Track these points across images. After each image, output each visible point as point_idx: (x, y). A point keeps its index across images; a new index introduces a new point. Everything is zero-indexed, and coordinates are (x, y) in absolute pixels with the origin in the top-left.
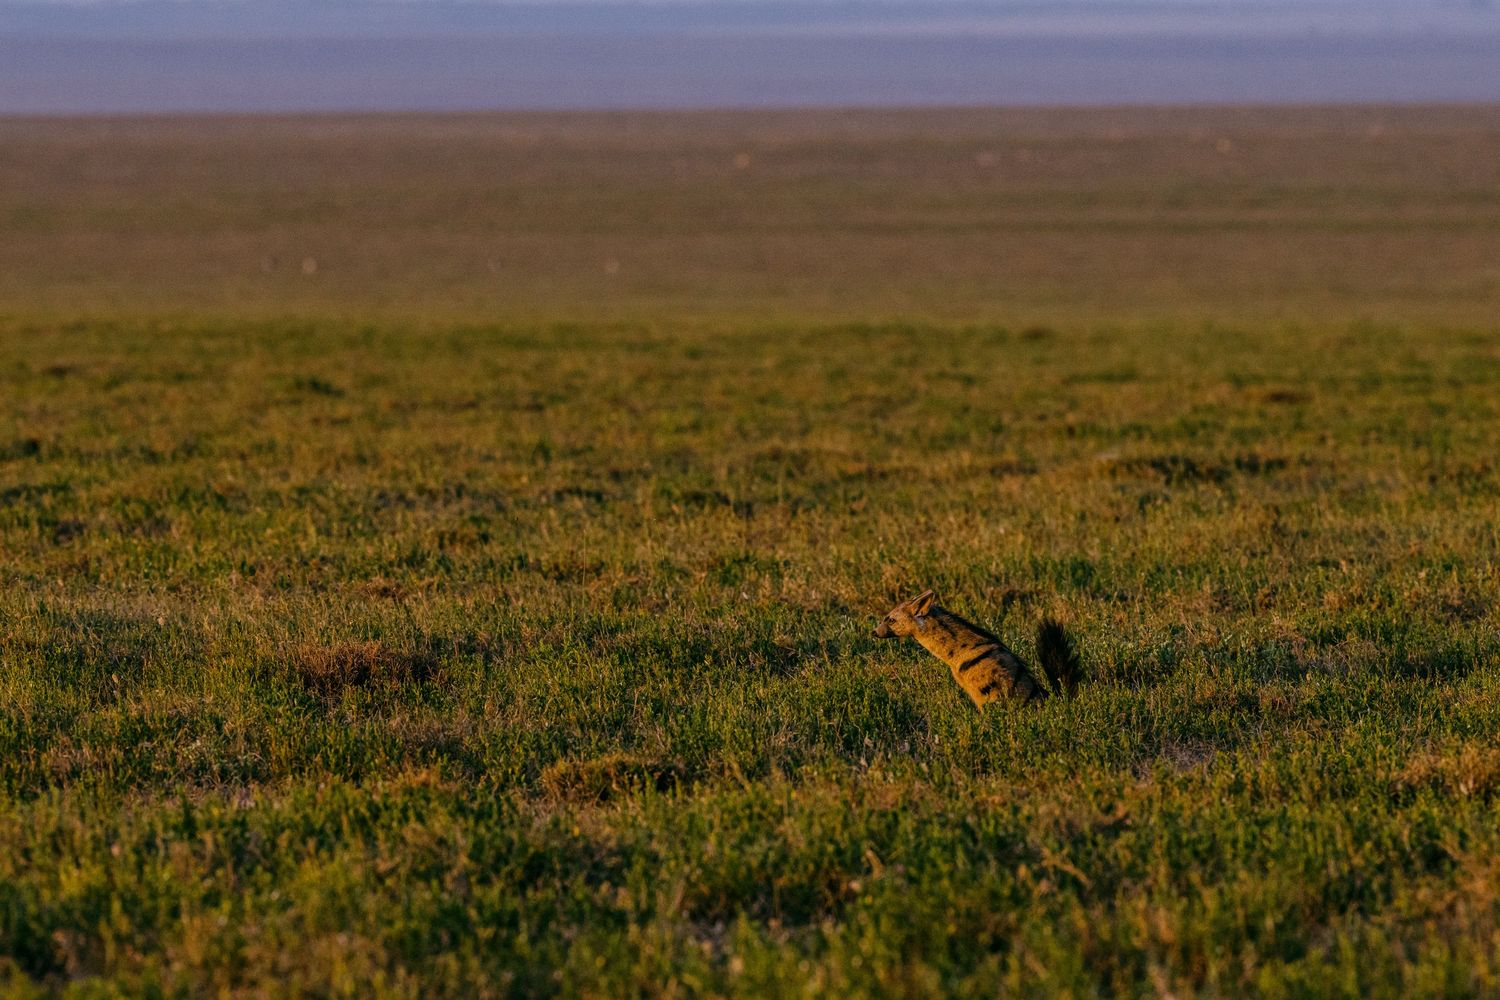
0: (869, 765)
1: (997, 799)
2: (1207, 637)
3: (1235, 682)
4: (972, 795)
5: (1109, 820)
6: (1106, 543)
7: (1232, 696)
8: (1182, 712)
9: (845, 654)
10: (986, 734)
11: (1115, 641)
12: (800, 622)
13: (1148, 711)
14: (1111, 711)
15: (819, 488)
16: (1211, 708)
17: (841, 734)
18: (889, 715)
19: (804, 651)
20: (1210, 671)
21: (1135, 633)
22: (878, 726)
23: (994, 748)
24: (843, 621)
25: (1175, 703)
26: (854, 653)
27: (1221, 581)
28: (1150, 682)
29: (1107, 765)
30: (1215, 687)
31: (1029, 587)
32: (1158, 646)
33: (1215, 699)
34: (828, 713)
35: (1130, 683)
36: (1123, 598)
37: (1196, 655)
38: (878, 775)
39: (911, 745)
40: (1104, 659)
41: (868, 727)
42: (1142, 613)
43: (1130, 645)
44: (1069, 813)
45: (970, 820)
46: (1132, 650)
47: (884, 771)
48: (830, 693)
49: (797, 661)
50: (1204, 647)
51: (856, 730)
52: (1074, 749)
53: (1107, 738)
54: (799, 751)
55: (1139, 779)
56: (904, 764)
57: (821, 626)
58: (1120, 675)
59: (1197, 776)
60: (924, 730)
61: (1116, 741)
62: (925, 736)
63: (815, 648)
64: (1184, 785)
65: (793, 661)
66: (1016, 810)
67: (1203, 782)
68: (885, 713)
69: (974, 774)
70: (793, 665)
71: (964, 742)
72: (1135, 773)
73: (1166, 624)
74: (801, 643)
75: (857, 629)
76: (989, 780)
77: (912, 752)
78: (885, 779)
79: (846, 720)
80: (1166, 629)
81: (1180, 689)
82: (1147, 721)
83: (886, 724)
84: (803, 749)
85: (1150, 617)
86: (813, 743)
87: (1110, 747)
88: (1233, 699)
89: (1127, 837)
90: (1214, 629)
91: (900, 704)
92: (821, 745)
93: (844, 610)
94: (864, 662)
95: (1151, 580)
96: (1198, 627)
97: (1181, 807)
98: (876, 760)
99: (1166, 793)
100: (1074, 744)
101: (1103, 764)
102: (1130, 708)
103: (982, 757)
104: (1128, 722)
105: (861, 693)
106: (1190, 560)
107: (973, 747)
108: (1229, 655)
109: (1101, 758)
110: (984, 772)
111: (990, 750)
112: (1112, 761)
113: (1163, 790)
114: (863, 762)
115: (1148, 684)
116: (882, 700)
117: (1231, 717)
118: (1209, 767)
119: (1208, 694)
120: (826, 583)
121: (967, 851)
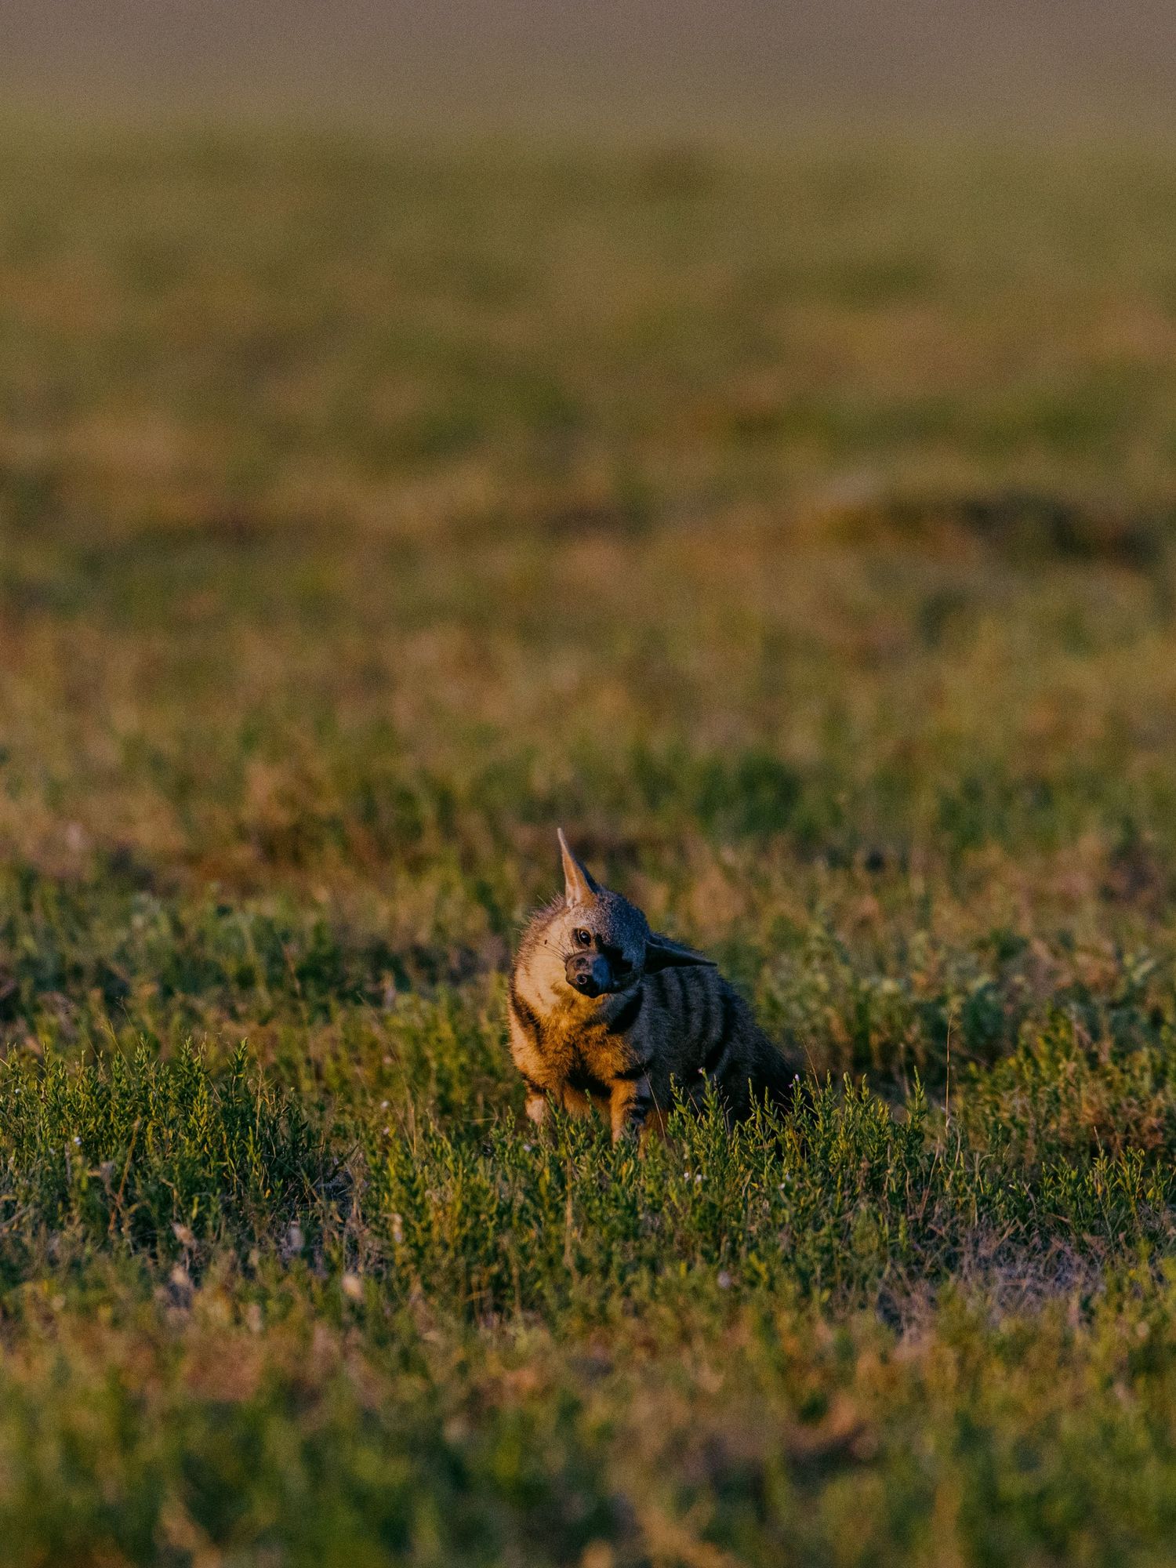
0: (197, 1282)
1: (528, 1378)
2: (1089, 966)
3: (1159, 1084)
4: (463, 1368)
5: (811, 1439)
6: (835, 721)
7: (1151, 1121)
8: (1020, 1162)
9: (145, 990)
10: (504, 1211)
11: (848, 973)
12: (27, 908)
13: (931, 1157)
14: (834, 1157)
15: (92, 564)
16: (1094, 1153)
17: (127, 1200)
18: (253, 1154)
19: (40, 985)
20: (1093, 1059)
21: (902, 956)
22: (225, 1183)
23: (523, 1249)
24: (141, 908)
25: (1001, 1136)
26: (168, 992)
28: (938, 1081)
29: (821, 1296)
30: (1105, 1099)
31: (632, 827)
32: (962, 991)
33: (1103, 1127)
34: (92, 1148)
35: (886, 1085)
36: (875, 863)
37: (1055, 1015)
38: (220, 1311)
39: (308, 1237)
40: (819, 1022)
41: (194, 1189)
42: (926, 901)
43: (889, 986)
45: (455, 1431)
46: (892, 997)
47: (237, 1302)
48: (101, 1096)
49: (19, 1010)
50: (1082, 993)
51: (165, 1192)
53: (817, 1227)
54: (17, 1243)
55: (900, 1333)
56: (289, 1282)
57: (82, 920)
58: (860, 1063)
59: (1049, 1328)
60: (340, 1194)
61: (843, 1231)
62: (343, 1212)
63: (67, 977)
64: (1015, 1352)
67: (1066, 1343)
68: (243, 1152)
69: (471, 1314)
70: (9, 1020)
71: (444, 1227)
72: (890, 1318)
73: (985, 933)
74: (30, 963)
75: (178, 929)
76: (511, 1331)
77: (307, 1254)
78: (238, 1321)
79: (139, 1163)
80: (982, 945)
81: (1014, 1103)
82: (926, 1181)
83: (244, 1178)
84: (27, 1240)
85: (946, 913)
86: (52, 1225)
87: (827, 1250)
88: (1153, 1131)
90: (1108, 947)
91: (283, 1124)
92: (75, 1230)
93: (144, 881)
95: (949, 815)
96: (1065, 943)
98: (218, 1270)
99: (970, 1377)
100: (734, 1239)
101: (806, 1293)
102: (882, 1151)
103: (495, 1269)
104: (875, 1184)
105: (186, 1098)
106: (1055, 764)
107: (470, 1243)
108: (1143, 1015)
109: (804, 1276)
110: (498, 1308)
111: (514, 1255)
112: (832, 1286)
113: (961, 1364)
114: (180, 1276)
115: (931, 1086)
116: (238, 1115)
117: (1146, 1174)
118: (1085, 1305)
119: (1087, 1115)
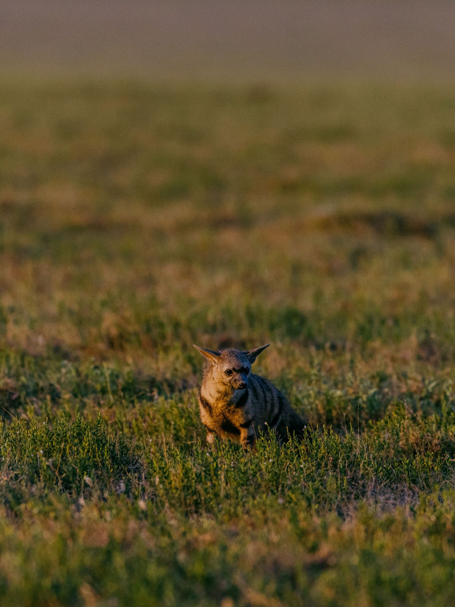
0: (87, 503)
1: (208, 537)
2: (413, 385)
3: (439, 428)
4: (184, 534)
5: (312, 559)
6: (318, 296)
7: (436, 441)
8: (387, 457)
9: (66, 396)
11: (324, 387)
12: (23, 366)
13: (355, 455)
14: (320, 455)
15: (46, 239)
16: (415, 453)
17: (61, 474)
18: (107, 456)
19: (28, 394)
20: (414, 419)
21: (344, 381)
22: (96, 467)
23: (206, 490)
24: (65, 366)
25: (381, 447)
26: (75, 396)
27: (427, 332)
28: (358, 427)
29: (315, 506)
30: (419, 433)
32: (366, 393)
33: (419, 444)
34: (48, 454)
35: (338, 428)
36: (333, 347)
39: (127, 486)
40: (314, 406)
41: (85, 469)
42: (352, 361)
43: (339, 393)
44: (276, 553)
45: (182, 557)
46: (340, 397)
48: (50, 435)
49: (20, 404)
50: (411, 395)
51: (74, 470)
52: (283, 491)
53: (313, 481)
54: (19, 489)
55: (344, 520)
56: (120, 503)
57: (44, 370)
58: (329, 421)
59: (399, 518)
60: (138, 470)
61: (323, 483)
63: (37, 391)
64: (388, 525)
65: (16, 403)
66: (224, 549)
67: (405, 523)
68: (103, 455)
69: (187, 514)
70: (16, 407)
71: (176, 482)
72: (341, 514)
73: (374, 372)
74: (24, 386)
75: (78, 374)
76: (201, 520)
77: (127, 493)
78: (101, 517)
79: (64, 459)
80: (373, 377)
81: (386, 436)
82: (353, 464)
83: (103, 464)
84: (23, 487)
85: (360, 366)
86: (33, 482)
87: (317, 489)
88: (436, 445)
89: (329, 576)
90: (419, 378)
91: (118, 446)
92: (41, 484)
93: (66, 356)
94: (84, 405)
95: (361, 330)
96: (404, 376)
97: (382, 547)
98: (94, 499)
99: (370, 534)
100: (283, 486)
101: (309, 506)
102: (337, 452)
103: (195, 497)
104: (335, 466)
105: (80, 435)
106: (399, 310)
107: (187, 488)
108: (433, 402)
109: (309, 500)
110: (197, 512)
111: (202, 492)
112: (319, 503)
113: (366, 531)
114: (81, 500)
115: (355, 429)
116: (100, 442)
118: (412, 509)
119: (412, 440)
120: (51, 329)
121: (177, 588)
